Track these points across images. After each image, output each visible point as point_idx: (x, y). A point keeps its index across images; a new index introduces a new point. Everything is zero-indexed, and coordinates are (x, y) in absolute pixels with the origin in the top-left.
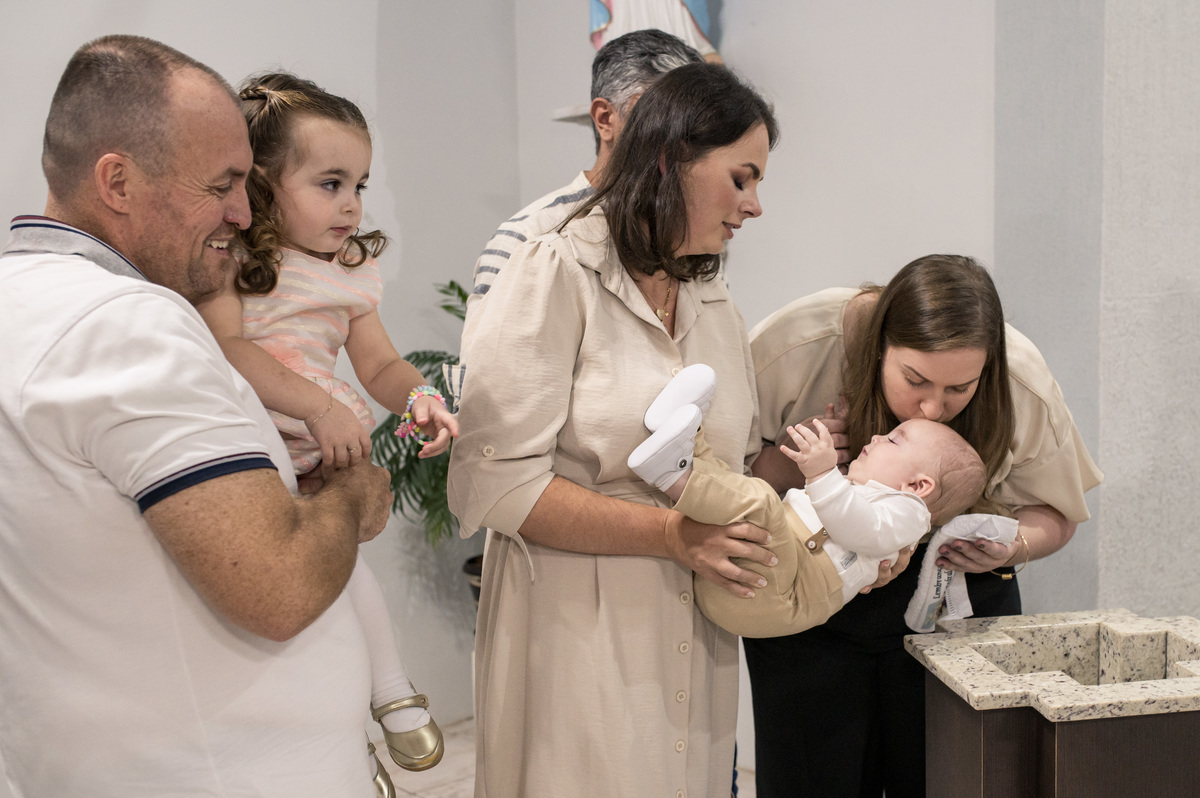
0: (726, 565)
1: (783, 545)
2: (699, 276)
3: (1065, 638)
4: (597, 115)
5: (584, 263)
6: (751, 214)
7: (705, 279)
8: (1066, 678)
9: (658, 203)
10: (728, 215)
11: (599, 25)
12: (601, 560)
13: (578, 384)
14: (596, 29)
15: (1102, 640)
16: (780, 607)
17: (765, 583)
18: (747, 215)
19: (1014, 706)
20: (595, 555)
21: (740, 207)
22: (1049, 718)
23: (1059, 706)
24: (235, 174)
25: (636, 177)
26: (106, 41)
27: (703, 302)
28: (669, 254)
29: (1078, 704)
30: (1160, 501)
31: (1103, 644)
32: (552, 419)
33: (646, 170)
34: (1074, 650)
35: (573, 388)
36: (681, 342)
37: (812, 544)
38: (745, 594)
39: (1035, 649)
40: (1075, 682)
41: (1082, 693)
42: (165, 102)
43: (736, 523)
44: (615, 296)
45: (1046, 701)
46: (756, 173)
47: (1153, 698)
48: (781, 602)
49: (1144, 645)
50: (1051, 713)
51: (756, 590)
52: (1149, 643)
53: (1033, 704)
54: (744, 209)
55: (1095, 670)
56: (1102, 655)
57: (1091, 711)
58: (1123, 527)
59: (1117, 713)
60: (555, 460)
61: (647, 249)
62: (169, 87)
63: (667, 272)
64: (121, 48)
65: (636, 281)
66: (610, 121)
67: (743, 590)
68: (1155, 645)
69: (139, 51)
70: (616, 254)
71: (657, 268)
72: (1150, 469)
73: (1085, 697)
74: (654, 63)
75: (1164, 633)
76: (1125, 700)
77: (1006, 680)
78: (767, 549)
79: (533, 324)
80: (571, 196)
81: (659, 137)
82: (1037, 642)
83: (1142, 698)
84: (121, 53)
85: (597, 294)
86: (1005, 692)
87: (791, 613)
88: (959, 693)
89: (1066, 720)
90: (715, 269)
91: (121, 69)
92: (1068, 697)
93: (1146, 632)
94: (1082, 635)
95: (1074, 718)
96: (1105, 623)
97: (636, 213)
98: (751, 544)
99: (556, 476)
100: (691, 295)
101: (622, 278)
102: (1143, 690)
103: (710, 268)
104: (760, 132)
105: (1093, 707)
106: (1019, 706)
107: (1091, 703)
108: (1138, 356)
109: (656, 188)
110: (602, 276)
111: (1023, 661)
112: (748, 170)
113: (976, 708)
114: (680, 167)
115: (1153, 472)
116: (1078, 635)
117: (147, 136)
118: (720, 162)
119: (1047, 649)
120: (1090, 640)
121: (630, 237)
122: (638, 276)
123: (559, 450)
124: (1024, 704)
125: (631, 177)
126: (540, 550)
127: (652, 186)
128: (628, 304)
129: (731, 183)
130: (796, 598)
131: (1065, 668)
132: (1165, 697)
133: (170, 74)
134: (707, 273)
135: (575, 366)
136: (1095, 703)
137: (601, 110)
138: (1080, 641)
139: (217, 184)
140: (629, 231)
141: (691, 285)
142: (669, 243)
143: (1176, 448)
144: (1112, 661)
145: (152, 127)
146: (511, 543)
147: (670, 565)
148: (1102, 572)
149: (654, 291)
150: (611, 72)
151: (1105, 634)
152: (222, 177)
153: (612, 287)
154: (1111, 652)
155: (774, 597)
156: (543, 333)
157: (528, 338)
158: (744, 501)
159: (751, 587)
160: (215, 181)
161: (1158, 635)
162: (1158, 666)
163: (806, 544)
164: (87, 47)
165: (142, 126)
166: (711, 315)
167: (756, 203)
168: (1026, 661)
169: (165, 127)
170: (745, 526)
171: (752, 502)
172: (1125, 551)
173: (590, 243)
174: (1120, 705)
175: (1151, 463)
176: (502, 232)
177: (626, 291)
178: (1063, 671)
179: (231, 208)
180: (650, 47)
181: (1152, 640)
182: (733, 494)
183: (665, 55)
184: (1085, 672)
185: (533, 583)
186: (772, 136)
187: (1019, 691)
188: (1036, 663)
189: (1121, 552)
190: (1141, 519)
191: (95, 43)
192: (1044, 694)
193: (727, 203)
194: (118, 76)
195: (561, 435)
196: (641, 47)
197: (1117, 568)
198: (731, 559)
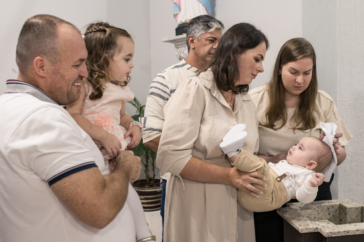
0: (249, 186)
1: (268, 180)
2: (242, 92)
3: (329, 209)
4: (190, 40)
5: (206, 87)
6: (260, 71)
7: (244, 93)
8: (330, 222)
9: (229, 68)
10: (253, 71)
11: (176, 12)
12: (207, 185)
13: (202, 126)
14: (175, 13)
15: (341, 209)
16: (267, 201)
17: (262, 193)
18: (259, 72)
19: (313, 231)
20: (205, 183)
21: (257, 69)
22: (325, 236)
23: (328, 232)
24: (82, 60)
25: (223, 59)
26: (35, 17)
27: (243, 101)
28: (233, 84)
29: (334, 231)
30: (358, 162)
31: (341, 211)
32: (192, 138)
33: (226, 56)
34: (331, 212)
35: (200, 127)
36: (236, 114)
37: (279, 179)
38: (256, 196)
39: (319, 212)
40: (333, 224)
41: (335, 228)
42: (56, 37)
43: (253, 172)
44: (215, 98)
45: (323, 230)
46: (262, 58)
47: (359, 229)
48: (267, 199)
49: (355, 211)
50: (325, 234)
51: (259, 195)
52: (356, 210)
53: (319, 231)
54: (258, 69)
55: (339, 219)
56: (341, 214)
57: (338, 233)
58: (346, 171)
59: (347, 234)
60: (192, 151)
61: (225, 82)
62: (57, 32)
63: (232, 90)
64: (40, 19)
65: (222, 93)
66: (194, 42)
67: (255, 195)
68: (358, 211)
69: (47, 20)
70: (215, 84)
71: (229, 89)
72: (354, 152)
73: (336, 229)
74: (209, 24)
75: (361, 207)
76: (349, 230)
77: (310, 223)
78: (264, 181)
79: (188, 106)
80: (180, 66)
81: (230, 46)
82: (319, 210)
83: (355, 229)
84: (40, 21)
85: (210, 97)
86: (310, 227)
87: (270, 203)
88: (295, 227)
89: (330, 236)
90: (247, 90)
91: (41, 27)
92: (331, 229)
93: (355, 206)
94: (334, 207)
95: (333, 236)
96: (342, 204)
97: (222, 71)
98: (258, 179)
99: (193, 156)
100: (239, 98)
101: (218, 92)
102: (355, 226)
103: (245, 90)
104: (263, 45)
105: (339, 232)
106: (315, 231)
107: (338, 231)
108: (349, 116)
109: (229, 62)
110: (211, 91)
111: (315, 216)
112: (260, 56)
113: (301, 232)
114: (237, 56)
115: (355, 153)
116: (333, 208)
117: (51, 50)
118: (250, 54)
119: (323, 212)
120: (337, 209)
121: (220, 79)
122: (222, 91)
123: (194, 148)
124: (316, 231)
125: (221, 59)
126: (186, 181)
127: (227, 62)
128: (219, 101)
129: (254, 61)
130: (272, 198)
131: (329, 218)
132: (362, 229)
133: (57, 27)
134: (245, 91)
135: (201, 120)
136: (340, 231)
137: (191, 39)
138: (334, 210)
139: (76, 64)
140: (219, 76)
141: (239, 95)
142: (232, 80)
143: (362, 145)
144: (344, 216)
145: (52, 46)
146: (177, 178)
147: (229, 187)
148: (339, 186)
149: (227, 97)
150: (195, 27)
151: (342, 207)
152: (78, 62)
153: (214, 95)
154: (344, 213)
155: (266, 198)
156: (191, 109)
157: (187, 110)
158: (256, 165)
159: (257, 194)
160: (75, 63)
161: (359, 208)
162: (359, 218)
163: (277, 179)
164: (29, 20)
165: (49, 46)
166: (245, 105)
167: (262, 68)
168: (316, 216)
169: (56, 46)
170: (257, 173)
171: (259, 165)
172: (347, 179)
173: (208, 80)
174: (348, 232)
175: (355, 150)
176: (157, 76)
177: (219, 96)
178: (328, 219)
179: (81, 71)
180: (206, 19)
181: (357, 209)
182: (253, 162)
183: (211, 22)
184: (335, 220)
185: (184, 192)
186: (267, 46)
187: (315, 227)
188: (319, 217)
189: (345, 179)
190: (352, 169)
191: (32, 18)
192: (323, 228)
193: (252, 67)
194: (40, 29)
195: (195, 143)
196: (204, 20)
197: (344, 184)
198: (251, 184)
